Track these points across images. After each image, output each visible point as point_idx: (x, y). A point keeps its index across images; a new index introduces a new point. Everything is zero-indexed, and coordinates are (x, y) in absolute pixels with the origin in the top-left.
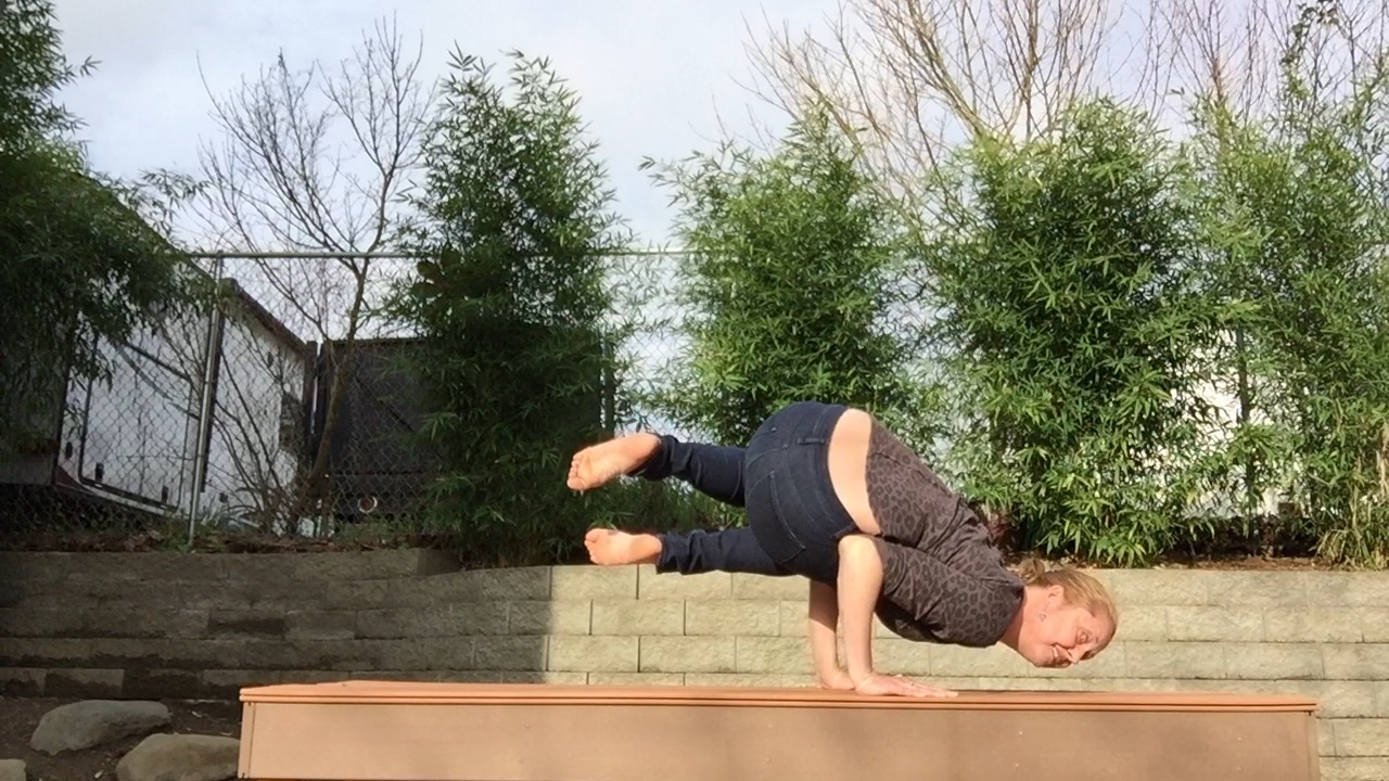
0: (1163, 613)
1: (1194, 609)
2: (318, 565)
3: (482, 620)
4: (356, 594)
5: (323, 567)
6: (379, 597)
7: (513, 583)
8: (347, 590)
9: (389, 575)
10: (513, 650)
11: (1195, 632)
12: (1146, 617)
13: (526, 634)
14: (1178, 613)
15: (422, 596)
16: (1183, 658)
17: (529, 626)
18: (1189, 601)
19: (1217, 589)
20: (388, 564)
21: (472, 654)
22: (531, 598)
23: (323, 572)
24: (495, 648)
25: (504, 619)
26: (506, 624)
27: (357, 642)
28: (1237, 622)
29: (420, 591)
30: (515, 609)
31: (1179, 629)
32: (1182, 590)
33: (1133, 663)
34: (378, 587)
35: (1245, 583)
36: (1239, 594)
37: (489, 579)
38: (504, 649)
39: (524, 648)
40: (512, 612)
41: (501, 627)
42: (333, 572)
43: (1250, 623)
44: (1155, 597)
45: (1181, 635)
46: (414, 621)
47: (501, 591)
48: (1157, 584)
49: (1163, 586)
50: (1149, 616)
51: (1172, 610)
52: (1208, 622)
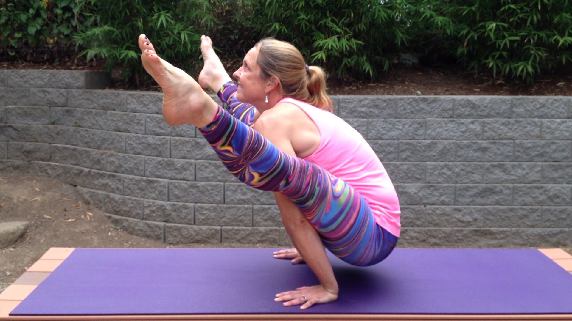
1: (558, 120)
2: (21, 77)
3: (127, 123)
4: (48, 97)
5: (25, 79)
6: (62, 100)
7: (146, 103)
8: (42, 95)
9: (68, 87)
10: (149, 145)
12: (529, 126)
13: (157, 135)
14: (548, 124)
15: (89, 102)
16: (548, 150)
17: (158, 130)
18: (556, 116)
20: (67, 80)
21: (123, 144)
22: (158, 113)
23: (26, 82)
24: (138, 142)
25: (142, 125)
26: (143, 128)
27: (52, 126)
29: (88, 99)
30: (149, 120)
31: (547, 133)
32: (553, 110)
33: (517, 154)
34: (61, 93)
37: (130, 100)
38: (143, 143)
39: (154, 144)
40: (146, 121)
41: (141, 130)
42: (32, 82)
44: (536, 113)
45: (548, 136)
46: (86, 117)
47: (139, 107)
48: (538, 106)
49: (542, 107)
50: (531, 125)
51: (545, 120)
52: (565, 129)
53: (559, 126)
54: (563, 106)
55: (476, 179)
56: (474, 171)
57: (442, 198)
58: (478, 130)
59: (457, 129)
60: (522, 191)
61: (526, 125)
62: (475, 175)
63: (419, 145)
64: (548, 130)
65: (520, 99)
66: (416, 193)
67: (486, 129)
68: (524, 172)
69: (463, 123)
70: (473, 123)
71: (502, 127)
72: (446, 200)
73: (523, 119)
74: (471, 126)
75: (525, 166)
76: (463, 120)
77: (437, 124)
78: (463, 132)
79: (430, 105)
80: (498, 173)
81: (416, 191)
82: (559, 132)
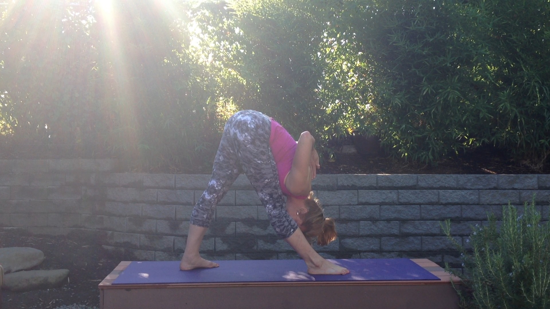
0: (437, 193)
6: (92, 182)
7: (158, 181)
10: (160, 211)
11: (450, 201)
13: (165, 204)
14: (444, 193)
16: (444, 211)
17: (167, 201)
19: (461, 183)
21: (140, 212)
22: (167, 188)
24: (151, 209)
26: (155, 199)
28: (468, 197)
32: (446, 183)
35: (473, 180)
36: (469, 184)
38: (155, 210)
39: (164, 210)
43: (473, 197)
44: (434, 186)
45: (444, 202)
48: (436, 181)
49: (438, 181)
50: (431, 194)
51: (441, 191)
52: (456, 197)
53: (451, 194)
54: (454, 181)
55: (395, 232)
56: (393, 227)
57: (371, 247)
58: (395, 197)
59: (380, 197)
60: (427, 241)
61: (428, 194)
62: (393, 230)
63: (353, 208)
64: (444, 198)
65: (423, 176)
66: (352, 243)
67: (400, 197)
68: (429, 228)
69: (384, 193)
70: (391, 192)
71: (411, 196)
72: (374, 248)
73: (426, 190)
74: (390, 195)
75: (428, 223)
76: (384, 191)
77: (366, 194)
78: (384, 199)
79: (360, 180)
80: (410, 229)
81: (353, 242)
82: (451, 199)
